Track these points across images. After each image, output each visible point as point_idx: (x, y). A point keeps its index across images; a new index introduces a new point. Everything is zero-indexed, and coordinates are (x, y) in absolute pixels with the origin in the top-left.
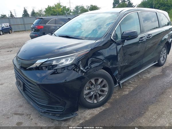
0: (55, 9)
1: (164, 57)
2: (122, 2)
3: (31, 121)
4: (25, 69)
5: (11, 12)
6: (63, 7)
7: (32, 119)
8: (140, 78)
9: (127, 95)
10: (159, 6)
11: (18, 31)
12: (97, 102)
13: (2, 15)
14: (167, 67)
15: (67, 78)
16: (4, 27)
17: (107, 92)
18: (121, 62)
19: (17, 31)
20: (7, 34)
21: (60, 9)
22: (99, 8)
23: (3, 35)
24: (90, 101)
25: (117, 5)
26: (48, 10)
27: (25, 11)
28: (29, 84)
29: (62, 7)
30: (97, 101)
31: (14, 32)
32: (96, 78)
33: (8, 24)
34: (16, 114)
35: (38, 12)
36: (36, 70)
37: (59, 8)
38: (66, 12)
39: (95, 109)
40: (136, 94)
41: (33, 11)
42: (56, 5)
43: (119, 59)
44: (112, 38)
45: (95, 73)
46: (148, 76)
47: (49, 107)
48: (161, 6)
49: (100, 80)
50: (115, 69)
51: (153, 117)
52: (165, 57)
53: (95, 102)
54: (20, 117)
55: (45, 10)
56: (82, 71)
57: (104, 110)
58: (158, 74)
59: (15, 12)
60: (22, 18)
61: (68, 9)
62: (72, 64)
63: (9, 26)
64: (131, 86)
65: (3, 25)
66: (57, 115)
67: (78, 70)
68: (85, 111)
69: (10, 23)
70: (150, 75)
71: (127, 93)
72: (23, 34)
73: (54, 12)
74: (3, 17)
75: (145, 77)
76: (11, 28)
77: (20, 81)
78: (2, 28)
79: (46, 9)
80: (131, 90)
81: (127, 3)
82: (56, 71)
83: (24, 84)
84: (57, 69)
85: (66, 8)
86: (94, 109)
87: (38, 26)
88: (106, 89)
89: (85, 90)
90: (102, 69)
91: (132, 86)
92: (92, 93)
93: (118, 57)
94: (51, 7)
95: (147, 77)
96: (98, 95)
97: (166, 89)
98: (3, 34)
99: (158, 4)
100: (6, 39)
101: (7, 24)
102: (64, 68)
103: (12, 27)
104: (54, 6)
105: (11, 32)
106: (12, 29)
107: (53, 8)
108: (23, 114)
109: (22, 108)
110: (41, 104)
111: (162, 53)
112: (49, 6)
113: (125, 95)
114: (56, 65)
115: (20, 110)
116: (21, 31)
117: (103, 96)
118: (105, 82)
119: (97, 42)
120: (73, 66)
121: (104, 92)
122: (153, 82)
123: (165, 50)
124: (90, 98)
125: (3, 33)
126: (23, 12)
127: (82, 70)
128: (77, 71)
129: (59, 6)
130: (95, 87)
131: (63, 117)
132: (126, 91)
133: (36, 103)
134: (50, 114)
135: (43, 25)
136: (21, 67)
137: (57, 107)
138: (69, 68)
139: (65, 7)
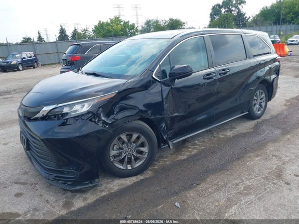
0: (111, 26)
1: (260, 105)
2: (227, 11)
3: (35, 192)
4: (29, 119)
5: (39, 33)
6: (125, 23)
7: (37, 190)
8: (215, 137)
9: (184, 160)
10: (292, 17)
11: (48, 64)
12: (132, 169)
13: (24, 38)
14: (267, 120)
15: (82, 130)
16: (25, 58)
17: (147, 154)
18: (170, 111)
19: (46, 65)
20: (29, 70)
21: (119, 26)
22: (184, 23)
23: (24, 71)
24: (121, 167)
25: (218, 17)
26: (98, 29)
27: (62, 31)
28: (33, 140)
29: (122, 23)
30: (131, 166)
31: (42, 65)
32: (128, 133)
33: (32, 53)
34: (17, 183)
35: (81, 32)
36: (42, 120)
37: (117, 25)
38: (129, 31)
39: (130, 178)
40: (198, 159)
41: (75, 31)
42: (111, 20)
43: (166, 106)
44: (154, 76)
45: (126, 125)
46: (228, 134)
47: (59, 171)
48: (296, 16)
49: (135, 136)
50: (161, 120)
51: (209, 190)
52: (263, 104)
53: (129, 167)
54: (22, 186)
55: (94, 29)
56: (104, 123)
57: (141, 180)
58: (245, 131)
59: (46, 33)
60: (55, 42)
61: (133, 26)
62: (88, 112)
63: (33, 55)
64: (193, 149)
65: (24, 55)
66: (68, 183)
67: (96, 120)
68: (113, 180)
69: (34, 51)
70: (232, 132)
71: (185, 157)
72: (55, 69)
73: (109, 31)
74: (26, 42)
75: (222, 135)
76: (36, 59)
77: (24, 138)
78: (22, 59)
79: (96, 27)
80: (193, 153)
81: (236, 12)
82: (67, 122)
83: (28, 141)
84: (68, 119)
85: (130, 24)
86: (127, 179)
87: (72, 56)
88: (145, 149)
89: (113, 150)
90: (139, 119)
91: (196, 149)
92: (124, 155)
93: (164, 103)
94: (103, 23)
95: (227, 136)
96: (133, 158)
97: (246, 153)
98: (23, 69)
99: (291, 13)
100: (26, 78)
101: (30, 52)
102: (77, 117)
103: (39, 57)
104: (109, 21)
105: (36, 66)
106: (38, 60)
107: (108, 24)
108: (27, 183)
109: (26, 176)
110: (48, 167)
111: (255, 98)
112: (100, 21)
113: (180, 160)
114: (67, 114)
115: (24, 178)
116: (53, 64)
117: (141, 160)
118: (143, 139)
119: (129, 81)
120: (90, 115)
121: (142, 154)
122: (232, 143)
123: (262, 93)
124: (122, 162)
125: (23, 67)
126: (59, 32)
127: (104, 121)
128: (95, 122)
129: (117, 20)
130: (128, 147)
131: (76, 186)
132: (184, 155)
133: (42, 166)
134: (60, 182)
135: (80, 55)
136: (24, 117)
137: (68, 171)
138: (84, 118)
139: (128, 22)
